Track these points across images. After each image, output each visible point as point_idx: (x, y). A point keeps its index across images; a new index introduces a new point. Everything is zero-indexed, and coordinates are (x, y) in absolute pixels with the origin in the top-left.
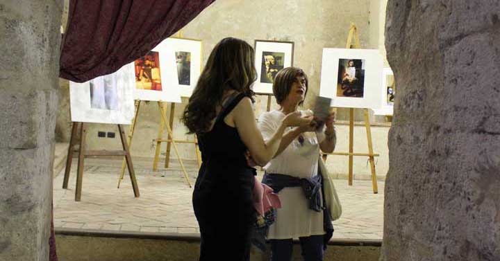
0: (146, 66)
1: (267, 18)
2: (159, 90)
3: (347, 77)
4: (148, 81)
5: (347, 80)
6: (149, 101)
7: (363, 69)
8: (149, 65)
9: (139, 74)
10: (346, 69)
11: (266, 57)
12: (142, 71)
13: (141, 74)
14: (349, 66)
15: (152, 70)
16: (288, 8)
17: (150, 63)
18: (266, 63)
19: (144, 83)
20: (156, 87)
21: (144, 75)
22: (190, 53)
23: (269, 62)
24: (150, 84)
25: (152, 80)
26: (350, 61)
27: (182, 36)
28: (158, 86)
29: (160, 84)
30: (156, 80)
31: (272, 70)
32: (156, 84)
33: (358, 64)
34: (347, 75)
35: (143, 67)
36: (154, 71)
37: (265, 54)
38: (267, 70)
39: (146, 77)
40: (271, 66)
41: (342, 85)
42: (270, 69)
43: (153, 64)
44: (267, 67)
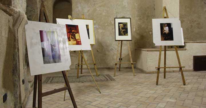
0: (72, 33)
1: (115, 9)
2: (80, 45)
3: (165, 32)
4: (74, 41)
5: (165, 33)
6: (75, 51)
7: (171, 27)
8: (74, 32)
9: (70, 37)
10: (164, 28)
11: (120, 25)
12: (71, 35)
13: (71, 37)
14: (165, 27)
15: (76, 34)
16: (123, 5)
17: (74, 31)
18: (120, 27)
19: (72, 41)
20: (78, 43)
21: (72, 38)
22: (88, 25)
23: (121, 27)
24: (75, 42)
25: (76, 40)
26: (165, 24)
27: (84, 18)
28: (79, 42)
29: (80, 41)
30: (78, 39)
31: (123, 30)
32: (78, 41)
33: (169, 25)
34: (165, 30)
35: (71, 34)
36: (77, 35)
37: (119, 23)
38: (121, 30)
39: (73, 39)
40: (122, 29)
41: (163, 35)
42: (122, 30)
43: (76, 31)
44: (121, 29)
